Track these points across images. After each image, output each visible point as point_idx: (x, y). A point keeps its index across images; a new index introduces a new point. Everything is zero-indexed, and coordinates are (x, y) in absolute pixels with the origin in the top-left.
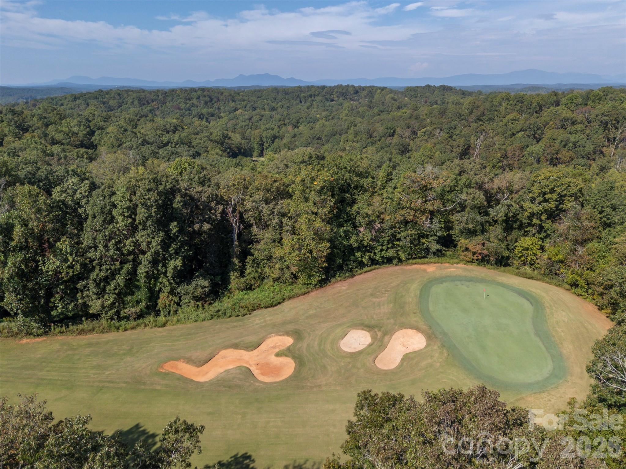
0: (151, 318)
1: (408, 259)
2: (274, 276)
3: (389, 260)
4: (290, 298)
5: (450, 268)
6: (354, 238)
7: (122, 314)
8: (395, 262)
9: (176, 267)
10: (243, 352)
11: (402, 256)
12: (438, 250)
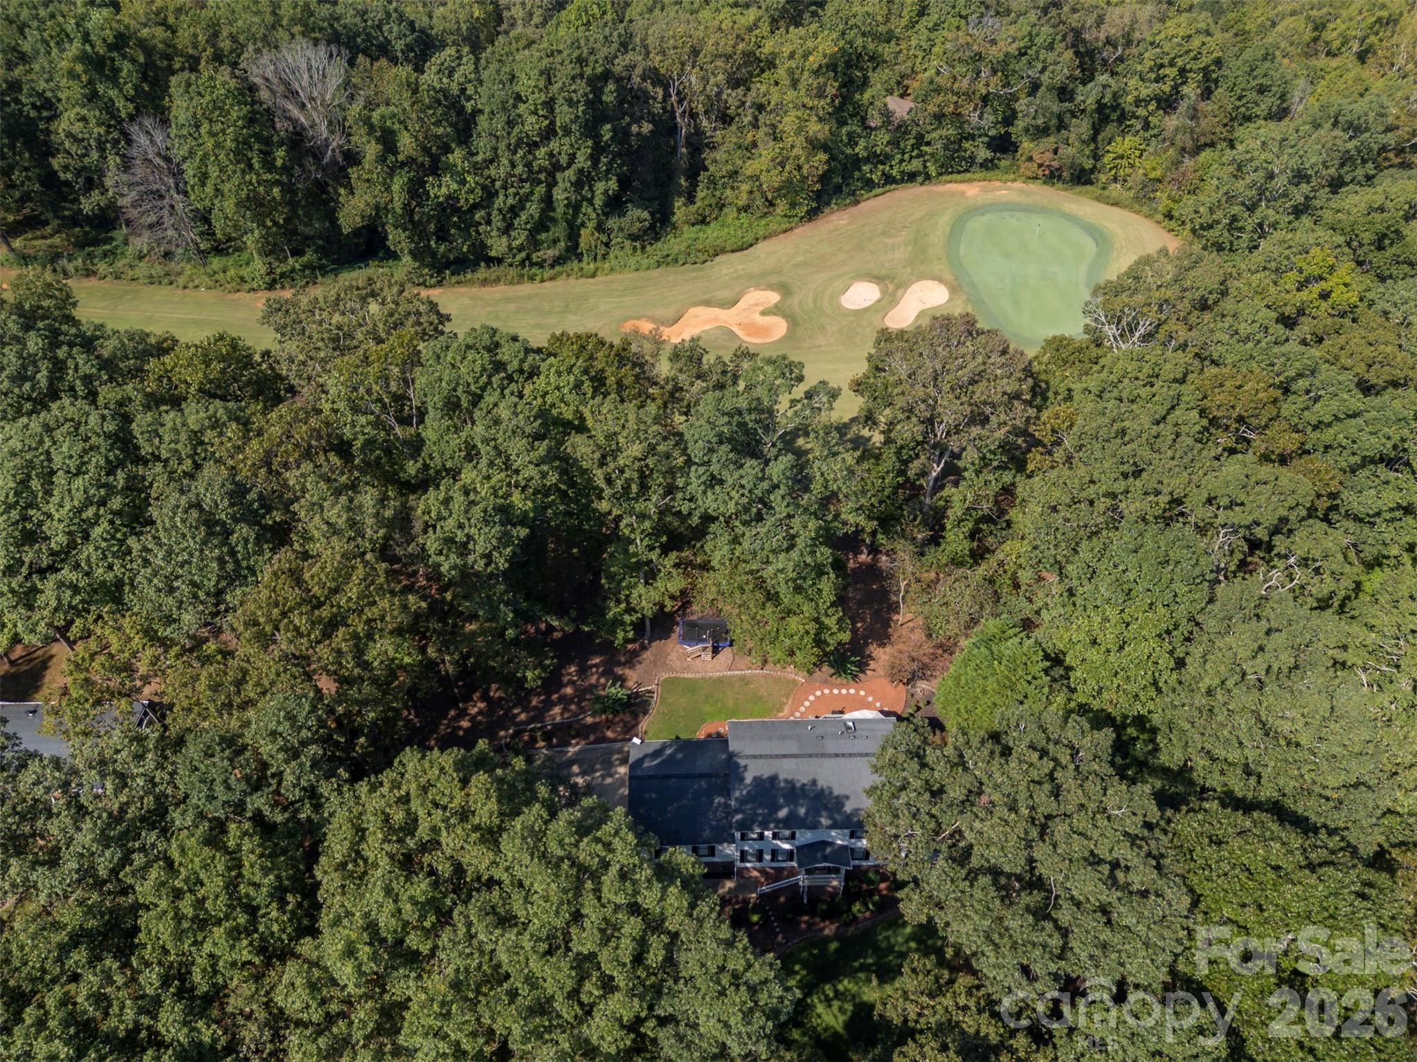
0: (575, 265)
1: (940, 174)
2: (740, 203)
3: (911, 177)
4: (765, 238)
5: (1000, 189)
6: (862, 143)
7: (535, 257)
8: (920, 179)
9: (606, 191)
10: (717, 311)
11: (932, 170)
12: (986, 160)
